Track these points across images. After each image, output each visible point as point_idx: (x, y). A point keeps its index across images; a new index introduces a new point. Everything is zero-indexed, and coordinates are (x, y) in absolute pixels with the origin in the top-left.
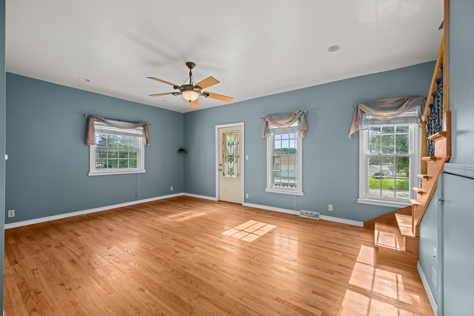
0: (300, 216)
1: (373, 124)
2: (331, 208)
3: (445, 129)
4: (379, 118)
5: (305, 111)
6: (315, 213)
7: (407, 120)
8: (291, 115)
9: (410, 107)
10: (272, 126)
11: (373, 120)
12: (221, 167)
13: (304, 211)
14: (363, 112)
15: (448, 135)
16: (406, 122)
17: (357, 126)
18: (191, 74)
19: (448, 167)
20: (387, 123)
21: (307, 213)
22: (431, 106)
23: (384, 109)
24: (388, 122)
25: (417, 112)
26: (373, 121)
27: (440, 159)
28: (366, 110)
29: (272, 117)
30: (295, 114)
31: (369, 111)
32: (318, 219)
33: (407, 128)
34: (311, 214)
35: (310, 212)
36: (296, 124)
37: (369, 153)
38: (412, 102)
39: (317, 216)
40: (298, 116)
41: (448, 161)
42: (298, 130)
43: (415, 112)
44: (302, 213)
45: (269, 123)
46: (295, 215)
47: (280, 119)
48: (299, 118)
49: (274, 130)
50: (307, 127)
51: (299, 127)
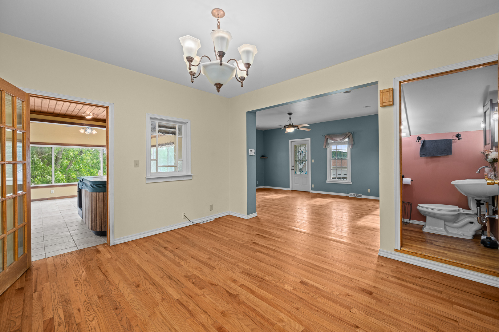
2: (369, 191)
5: (353, 133)
6: (359, 194)
8: (343, 135)
10: (330, 141)
12: (293, 168)
13: (352, 194)
18: (290, 118)
21: (354, 195)
29: (331, 136)
30: (346, 134)
32: (361, 198)
35: (356, 194)
36: (346, 140)
39: (360, 196)
40: (348, 135)
44: (351, 195)
45: (328, 139)
46: (346, 196)
47: (336, 137)
48: (349, 137)
49: (332, 144)
50: (354, 142)
51: (348, 142)
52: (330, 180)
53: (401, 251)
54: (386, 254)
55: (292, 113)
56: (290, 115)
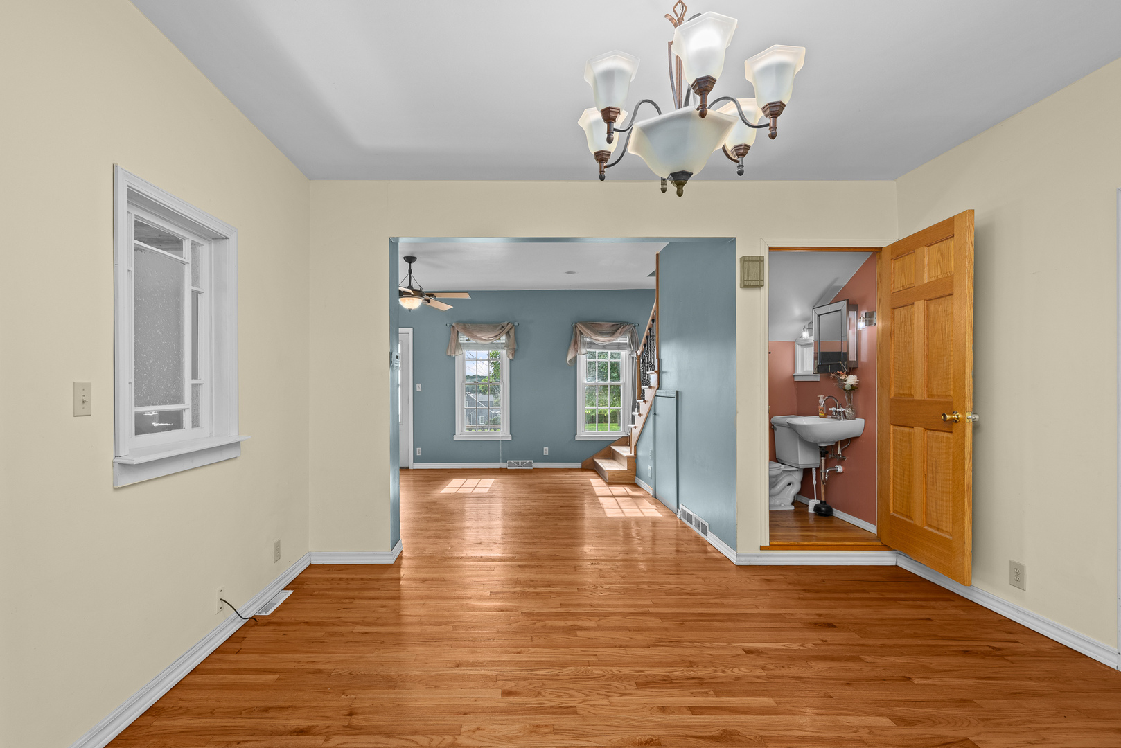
0: (508, 468)
1: (590, 348)
2: (546, 451)
3: (657, 369)
4: (597, 342)
5: (516, 324)
6: (528, 461)
7: (620, 346)
8: (497, 326)
9: (622, 334)
10: (463, 339)
11: (590, 343)
13: (512, 461)
14: (581, 333)
15: (659, 373)
16: (619, 349)
17: (576, 350)
18: (410, 271)
19: (659, 393)
20: (603, 349)
21: (518, 463)
22: (645, 345)
23: (602, 334)
24: (604, 347)
25: (627, 339)
26: (591, 345)
27: (654, 388)
28: (584, 331)
29: (467, 326)
30: (503, 327)
31: (587, 333)
32: (531, 468)
33: (619, 354)
34: (522, 463)
35: (520, 461)
36: (503, 339)
37: (586, 382)
38: (624, 329)
39: (530, 464)
40: (506, 330)
41: (658, 389)
42: (506, 348)
43: (625, 339)
44: (510, 464)
45: (460, 334)
46: (501, 469)
47: (480, 331)
48: (508, 333)
49: (469, 347)
50: (518, 345)
51: (507, 345)
52: (463, 432)
53: (771, 547)
54: (748, 558)
55: (416, 258)
56: (410, 263)
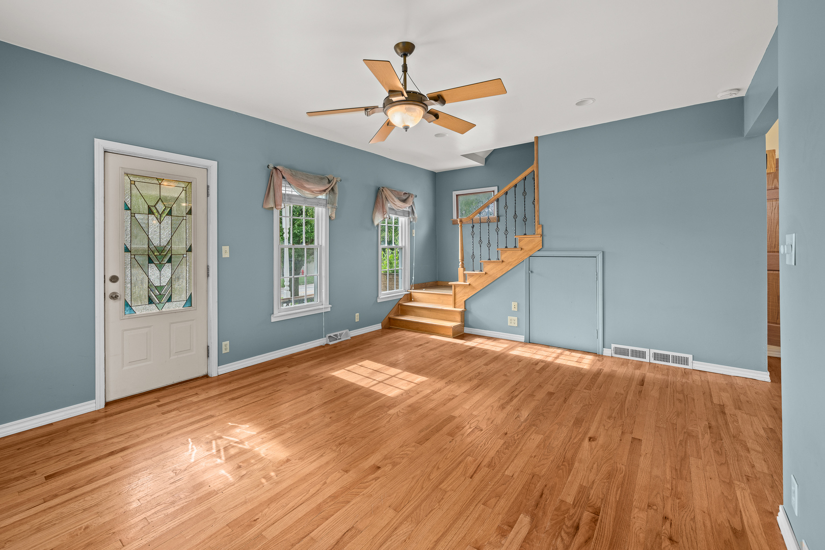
0: (331, 343)
2: (357, 317)
6: (344, 332)
12: (113, 288)
13: (332, 335)
21: (337, 336)
28: (390, 197)
31: (393, 199)
32: (349, 338)
34: (341, 334)
35: (338, 333)
39: (347, 334)
44: (331, 339)
45: (283, 182)
46: (323, 346)
48: (332, 189)
51: (329, 203)
52: (280, 309)
